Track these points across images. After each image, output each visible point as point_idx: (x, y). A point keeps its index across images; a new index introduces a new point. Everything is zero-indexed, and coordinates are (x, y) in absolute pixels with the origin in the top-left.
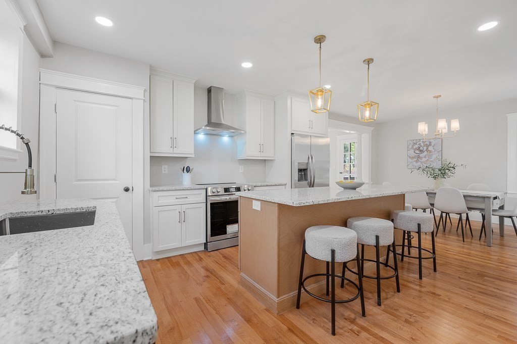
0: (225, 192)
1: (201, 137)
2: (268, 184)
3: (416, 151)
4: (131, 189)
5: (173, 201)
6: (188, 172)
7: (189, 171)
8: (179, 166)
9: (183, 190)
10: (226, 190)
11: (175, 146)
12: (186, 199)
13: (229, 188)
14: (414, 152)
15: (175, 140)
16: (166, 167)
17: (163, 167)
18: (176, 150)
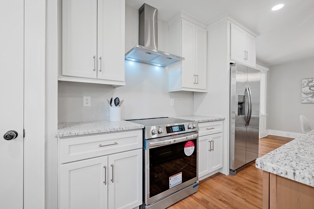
0: (168, 133)
1: (132, 64)
2: (210, 119)
3: (311, 88)
4: (20, 133)
5: (95, 150)
6: (116, 105)
7: (118, 103)
8: (105, 98)
9: (111, 132)
10: (169, 129)
11: (99, 69)
12: (116, 146)
13: (171, 127)
14: (310, 89)
15: (99, 60)
16: (89, 98)
17: (85, 98)
18: (100, 75)
